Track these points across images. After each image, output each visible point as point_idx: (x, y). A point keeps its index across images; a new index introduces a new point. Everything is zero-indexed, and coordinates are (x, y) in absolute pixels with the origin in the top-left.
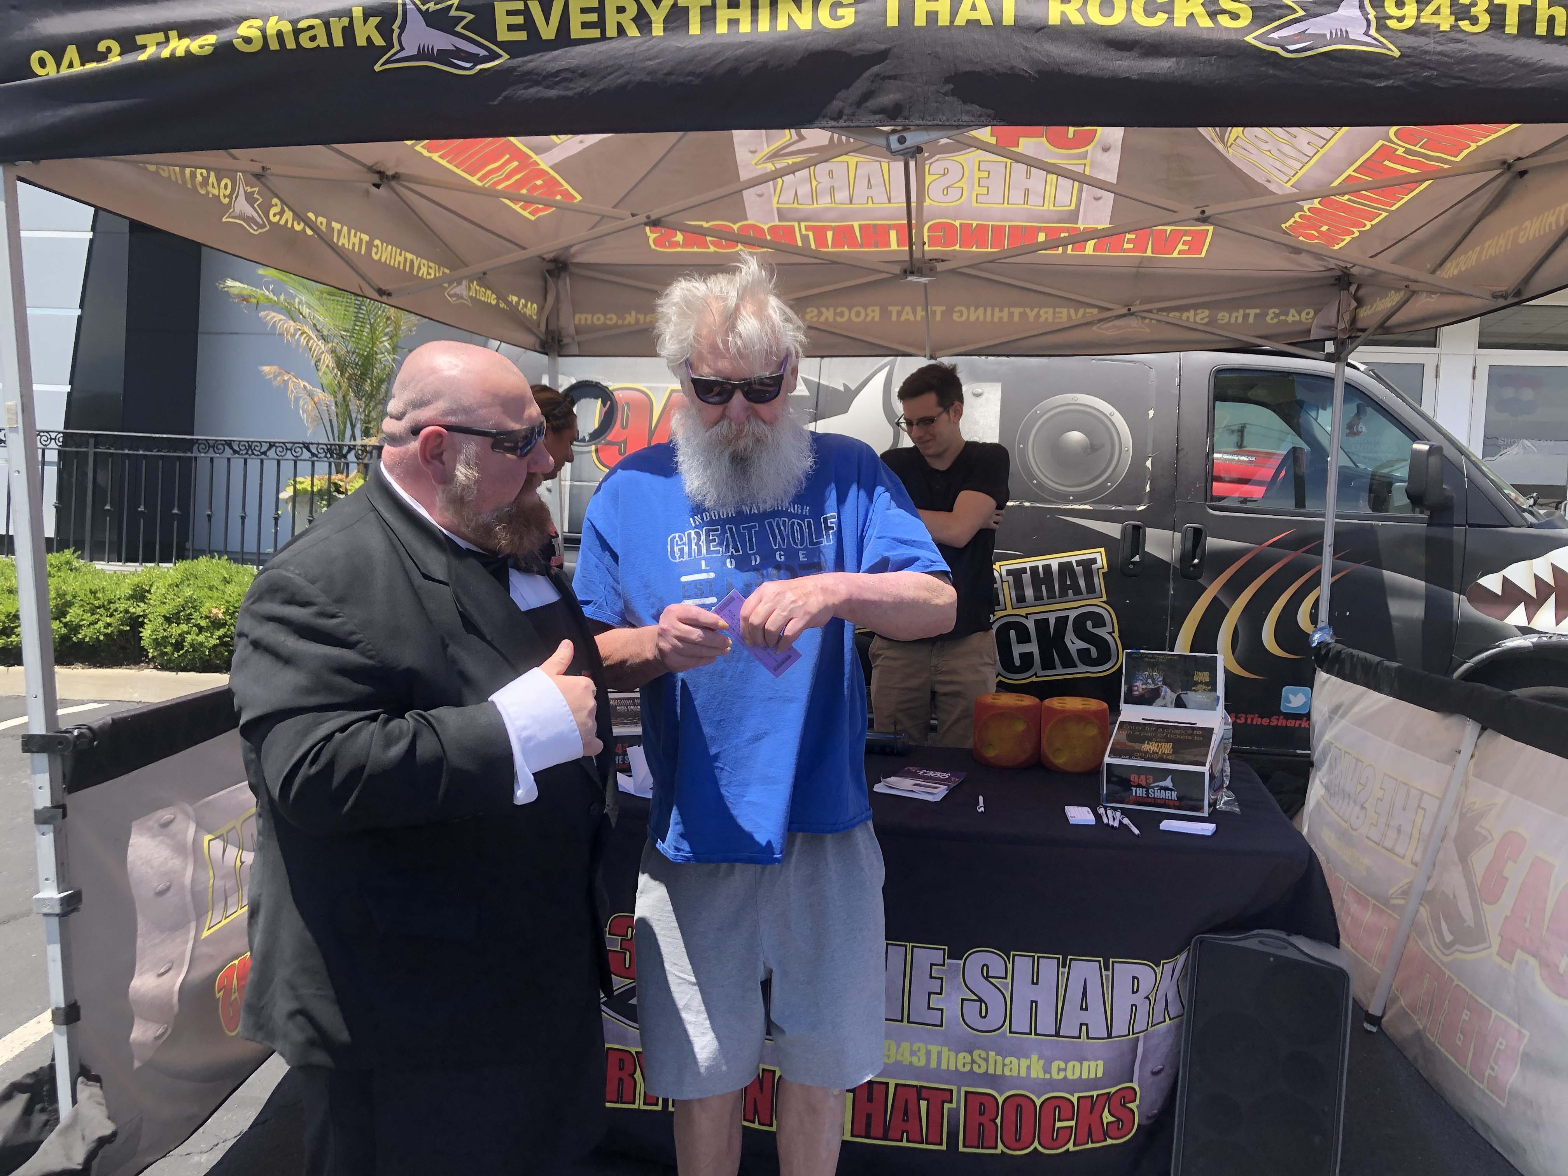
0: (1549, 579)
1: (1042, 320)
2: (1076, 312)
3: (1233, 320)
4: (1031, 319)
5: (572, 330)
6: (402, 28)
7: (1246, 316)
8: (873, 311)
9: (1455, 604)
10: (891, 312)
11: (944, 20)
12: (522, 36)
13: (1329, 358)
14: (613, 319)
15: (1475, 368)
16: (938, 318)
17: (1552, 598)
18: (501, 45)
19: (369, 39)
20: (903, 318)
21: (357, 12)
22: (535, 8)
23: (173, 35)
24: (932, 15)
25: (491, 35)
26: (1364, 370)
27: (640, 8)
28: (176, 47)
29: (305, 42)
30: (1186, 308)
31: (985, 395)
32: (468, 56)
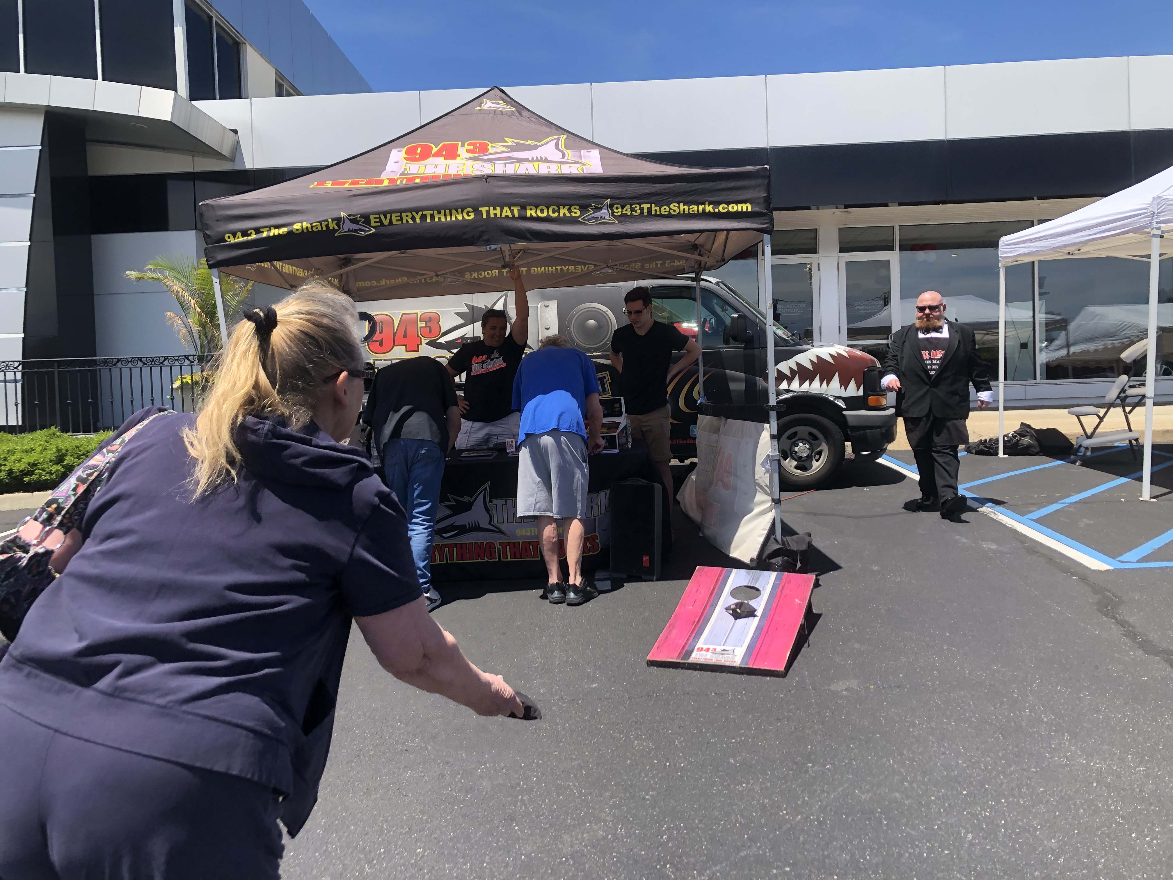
0: (795, 368)
1: (570, 271)
2: (585, 267)
3: (651, 267)
4: (565, 271)
5: (355, 289)
6: (343, 223)
7: (657, 264)
8: (495, 272)
9: (758, 383)
11: (498, 216)
12: (379, 224)
13: (693, 279)
14: (375, 283)
15: (838, 263)
16: (524, 273)
17: (797, 377)
19: (333, 227)
21: (330, 220)
22: (382, 217)
23: (272, 228)
24: (495, 215)
25: (370, 224)
26: (714, 282)
27: (412, 214)
28: (275, 232)
29: (314, 229)
30: (631, 263)
31: (550, 306)
32: (363, 231)
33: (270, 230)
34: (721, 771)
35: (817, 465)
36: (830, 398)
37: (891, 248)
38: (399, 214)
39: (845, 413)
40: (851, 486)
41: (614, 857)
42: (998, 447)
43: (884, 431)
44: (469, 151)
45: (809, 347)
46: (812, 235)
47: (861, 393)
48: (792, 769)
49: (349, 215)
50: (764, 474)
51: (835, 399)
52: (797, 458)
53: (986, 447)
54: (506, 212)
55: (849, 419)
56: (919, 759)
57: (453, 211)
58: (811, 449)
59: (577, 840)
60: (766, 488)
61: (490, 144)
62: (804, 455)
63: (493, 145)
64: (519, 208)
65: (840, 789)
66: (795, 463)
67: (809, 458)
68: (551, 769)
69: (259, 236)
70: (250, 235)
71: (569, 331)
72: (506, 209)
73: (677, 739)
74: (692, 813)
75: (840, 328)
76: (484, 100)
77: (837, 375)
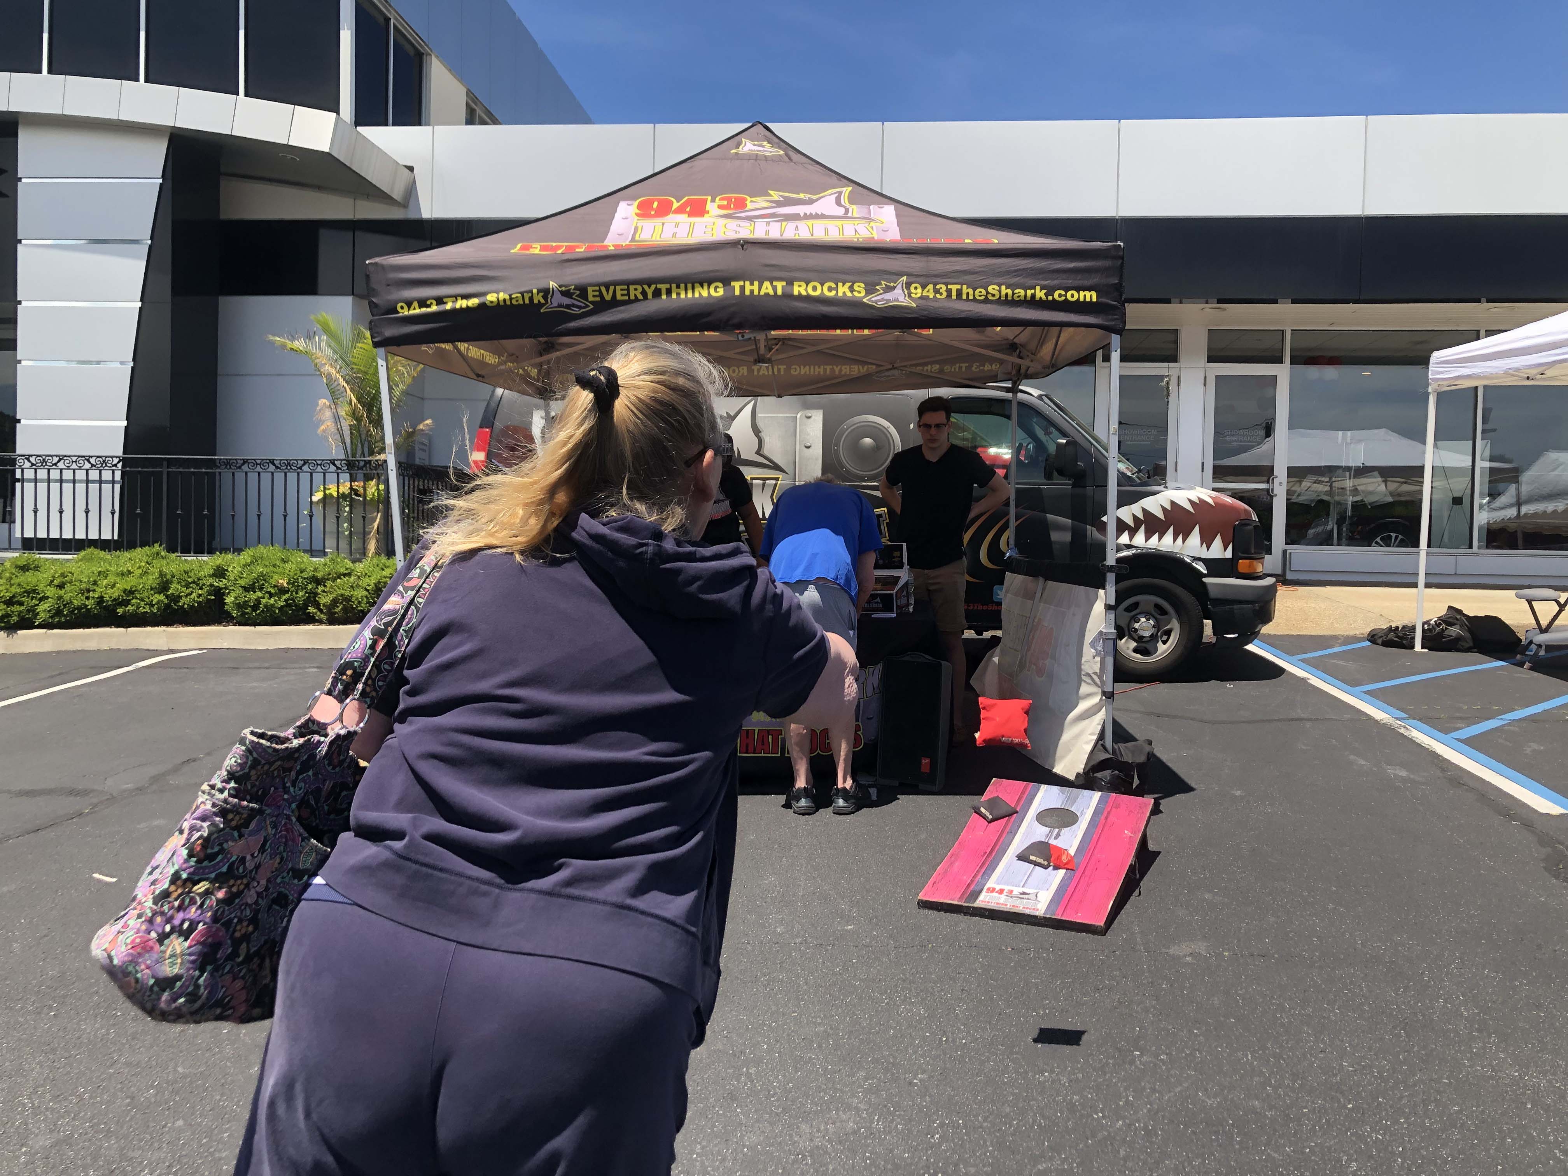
0: (1141, 516)
1: (843, 373)
2: (863, 368)
3: (953, 370)
4: (837, 373)
6: (552, 297)
7: (960, 368)
8: (743, 369)
9: (1089, 533)
10: (753, 370)
11: (756, 293)
12: (598, 299)
13: (1008, 390)
15: (1205, 378)
18: (590, 302)
19: (539, 301)
20: (761, 373)
21: (535, 291)
22: (603, 289)
23: (459, 298)
24: (752, 291)
25: (586, 299)
26: (1036, 395)
27: (643, 288)
28: (462, 303)
29: (514, 302)
30: (926, 364)
31: (813, 417)
32: (578, 307)
33: (457, 300)
34: (1016, 1053)
35: (1163, 649)
36: (1186, 559)
37: (1279, 360)
38: (626, 287)
39: (1205, 580)
40: (1208, 679)
41: (868, 1158)
42: (1414, 638)
43: (1258, 608)
44: (720, 207)
45: (1161, 488)
46: (1172, 337)
47: (1229, 554)
48: (1113, 1057)
49: (561, 286)
50: (1094, 657)
51: (1193, 561)
52: (1136, 638)
53: (1396, 637)
54: (767, 288)
55: (1210, 588)
56: (1288, 1056)
57: (697, 285)
58: (1157, 626)
59: (818, 1131)
60: (1095, 677)
61: (749, 199)
62: (1147, 634)
63: (753, 199)
64: (784, 283)
65: (1178, 1089)
66: (1133, 644)
67: (1154, 638)
68: (788, 1035)
69: (441, 308)
70: (429, 306)
71: (837, 452)
72: (767, 284)
73: (959, 1006)
74: (975, 1106)
75: (1203, 465)
76: (743, 140)
77: (1197, 528)
